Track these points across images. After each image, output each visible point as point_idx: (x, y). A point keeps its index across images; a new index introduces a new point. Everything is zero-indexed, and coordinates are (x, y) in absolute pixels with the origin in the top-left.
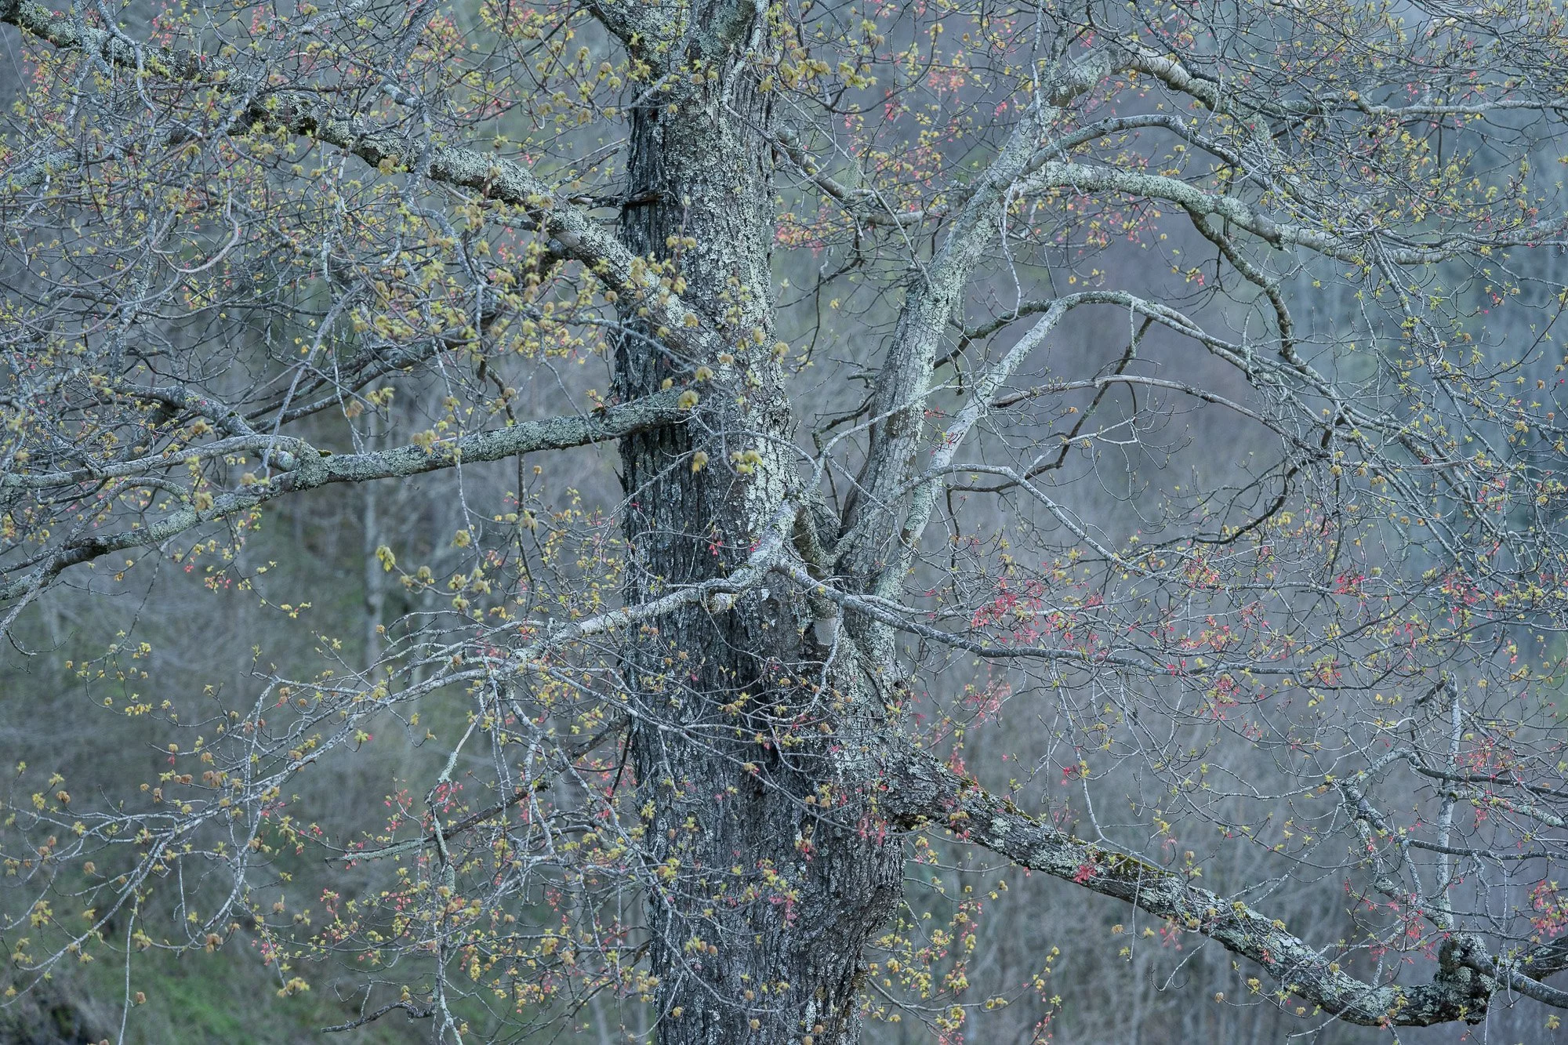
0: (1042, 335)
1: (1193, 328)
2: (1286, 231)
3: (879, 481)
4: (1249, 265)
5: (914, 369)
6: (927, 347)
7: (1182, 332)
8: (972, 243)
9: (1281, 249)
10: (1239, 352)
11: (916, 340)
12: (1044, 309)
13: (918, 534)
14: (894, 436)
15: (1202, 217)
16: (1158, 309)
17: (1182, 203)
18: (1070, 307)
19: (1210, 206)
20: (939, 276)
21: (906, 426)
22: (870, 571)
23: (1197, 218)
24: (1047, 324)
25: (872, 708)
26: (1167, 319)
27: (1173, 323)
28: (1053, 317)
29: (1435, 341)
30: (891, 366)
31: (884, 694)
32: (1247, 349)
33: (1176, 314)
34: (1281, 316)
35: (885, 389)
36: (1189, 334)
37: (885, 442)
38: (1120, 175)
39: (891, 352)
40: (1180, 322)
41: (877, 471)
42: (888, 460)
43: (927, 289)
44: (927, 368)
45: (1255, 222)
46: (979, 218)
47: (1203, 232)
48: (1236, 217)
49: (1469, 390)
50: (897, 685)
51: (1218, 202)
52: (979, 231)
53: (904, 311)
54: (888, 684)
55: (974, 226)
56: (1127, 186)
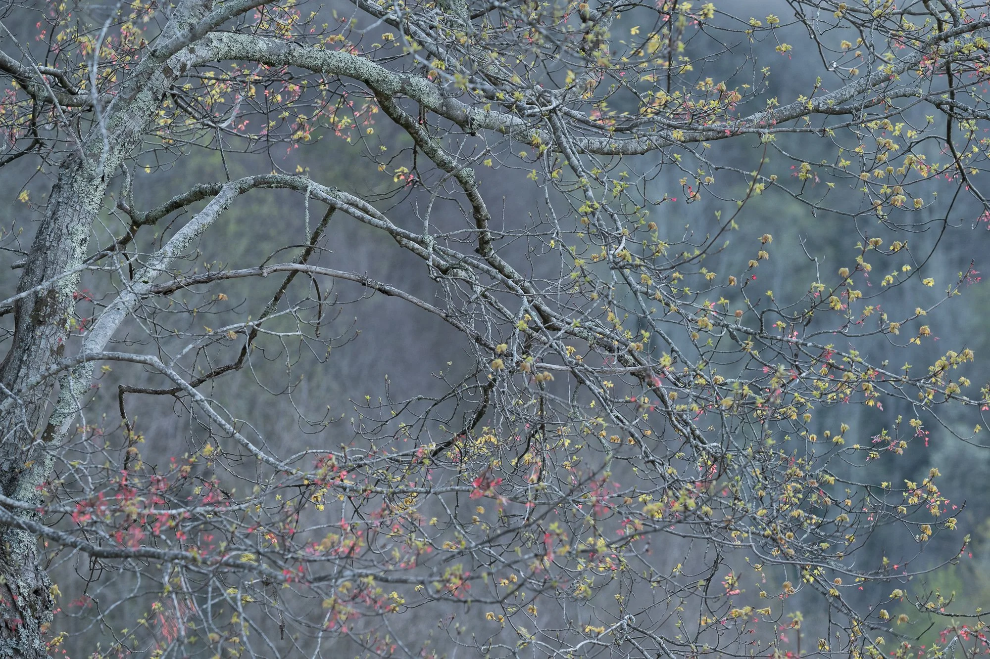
0: (210, 219)
1: (380, 219)
2: (479, 115)
3: (23, 372)
4: (441, 152)
5: (64, 251)
6: (80, 228)
7: (362, 219)
8: (133, 117)
9: (473, 134)
10: (422, 243)
11: (68, 219)
12: (215, 192)
13: (64, 429)
14: (40, 323)
15: (388, 98)
16: (342, 197)
17: (367, 82)
18: (242, 191)
19: (397, 86)
20: (95, 151)
21: (54, 313)
22: (12, 469)
23: (383, 100)
24: (216, 208)
25: (7, 616)
26: (346, 206)
27: (352, 209)
28: (223, 201)
29: (617, 229)
30: (39, 247)
31: (20, 602)
32: (429, 239)
33: (362, 203)
34: (477, 209)
35: (33, 272)
36: (369, 223)
37: (32, 329)
38: (298, 48)
39: (41, 232)
40: (367, 212)
41: (21, 361)
42: (33, 348)
43: (81, 165)
44: (78, 250)
45: (446, 104)
46: (139, 89)
47: (390, 115)
48: (425, 99)
49: (650, 282)
50: (36, 592)
51: (407, 82)
52: (141, 104)
53: (57, 187)
54: (26, 592)
55: (133, 98)
56: (307, 62)
